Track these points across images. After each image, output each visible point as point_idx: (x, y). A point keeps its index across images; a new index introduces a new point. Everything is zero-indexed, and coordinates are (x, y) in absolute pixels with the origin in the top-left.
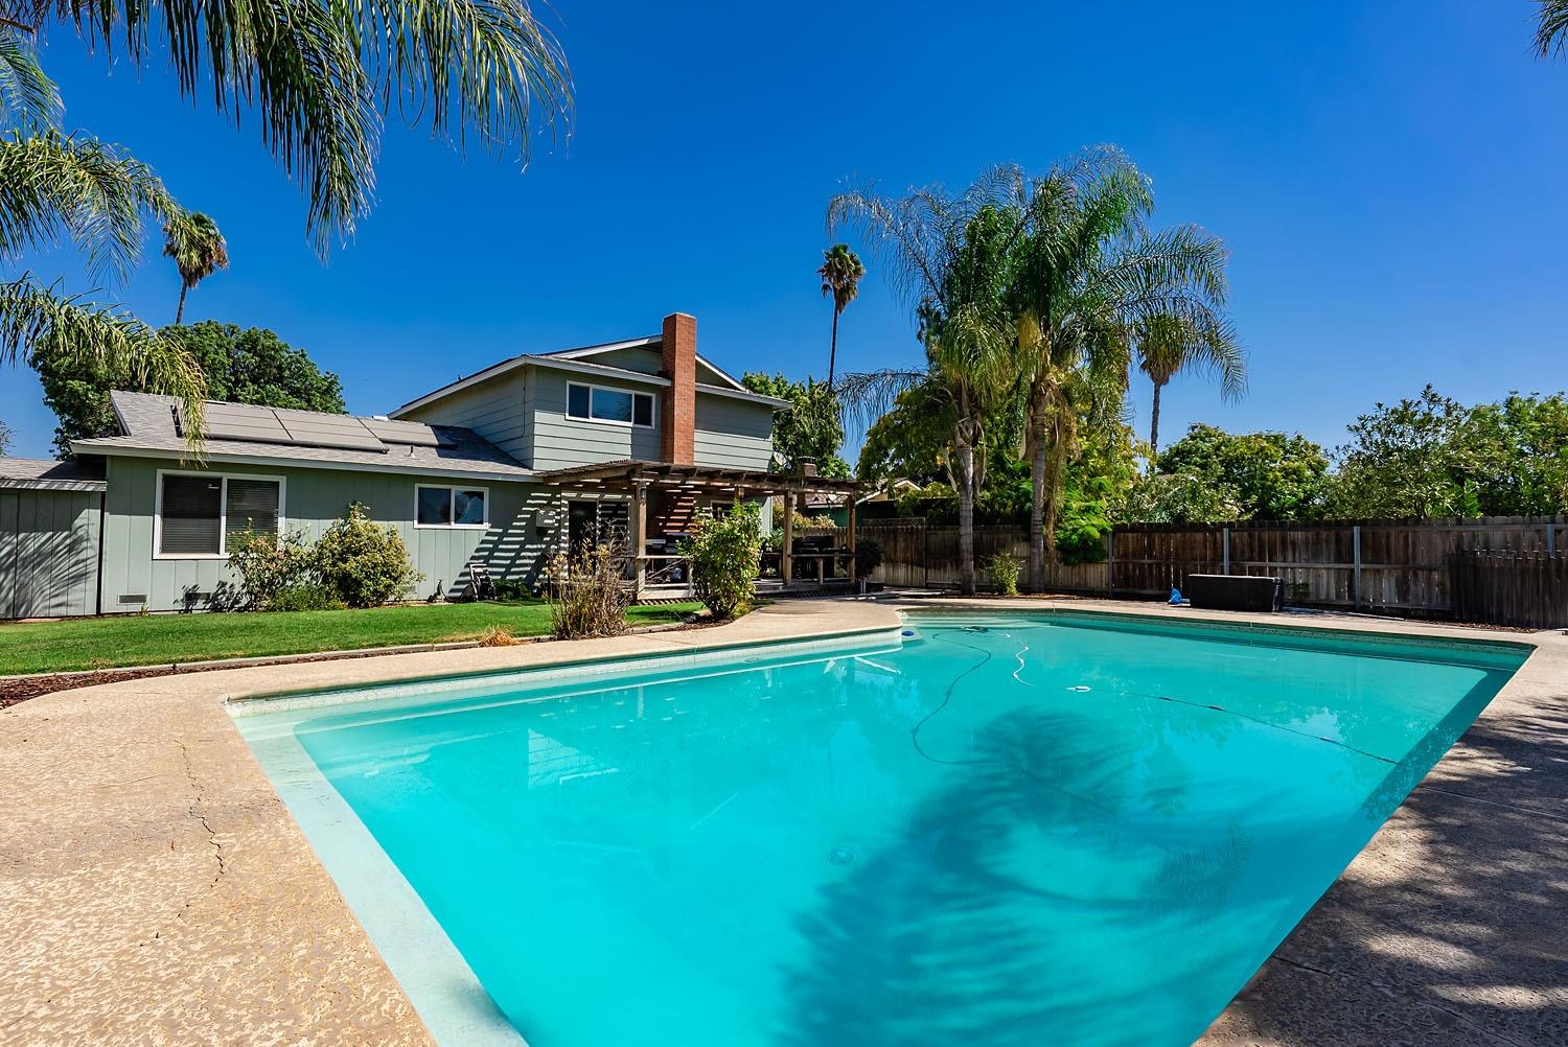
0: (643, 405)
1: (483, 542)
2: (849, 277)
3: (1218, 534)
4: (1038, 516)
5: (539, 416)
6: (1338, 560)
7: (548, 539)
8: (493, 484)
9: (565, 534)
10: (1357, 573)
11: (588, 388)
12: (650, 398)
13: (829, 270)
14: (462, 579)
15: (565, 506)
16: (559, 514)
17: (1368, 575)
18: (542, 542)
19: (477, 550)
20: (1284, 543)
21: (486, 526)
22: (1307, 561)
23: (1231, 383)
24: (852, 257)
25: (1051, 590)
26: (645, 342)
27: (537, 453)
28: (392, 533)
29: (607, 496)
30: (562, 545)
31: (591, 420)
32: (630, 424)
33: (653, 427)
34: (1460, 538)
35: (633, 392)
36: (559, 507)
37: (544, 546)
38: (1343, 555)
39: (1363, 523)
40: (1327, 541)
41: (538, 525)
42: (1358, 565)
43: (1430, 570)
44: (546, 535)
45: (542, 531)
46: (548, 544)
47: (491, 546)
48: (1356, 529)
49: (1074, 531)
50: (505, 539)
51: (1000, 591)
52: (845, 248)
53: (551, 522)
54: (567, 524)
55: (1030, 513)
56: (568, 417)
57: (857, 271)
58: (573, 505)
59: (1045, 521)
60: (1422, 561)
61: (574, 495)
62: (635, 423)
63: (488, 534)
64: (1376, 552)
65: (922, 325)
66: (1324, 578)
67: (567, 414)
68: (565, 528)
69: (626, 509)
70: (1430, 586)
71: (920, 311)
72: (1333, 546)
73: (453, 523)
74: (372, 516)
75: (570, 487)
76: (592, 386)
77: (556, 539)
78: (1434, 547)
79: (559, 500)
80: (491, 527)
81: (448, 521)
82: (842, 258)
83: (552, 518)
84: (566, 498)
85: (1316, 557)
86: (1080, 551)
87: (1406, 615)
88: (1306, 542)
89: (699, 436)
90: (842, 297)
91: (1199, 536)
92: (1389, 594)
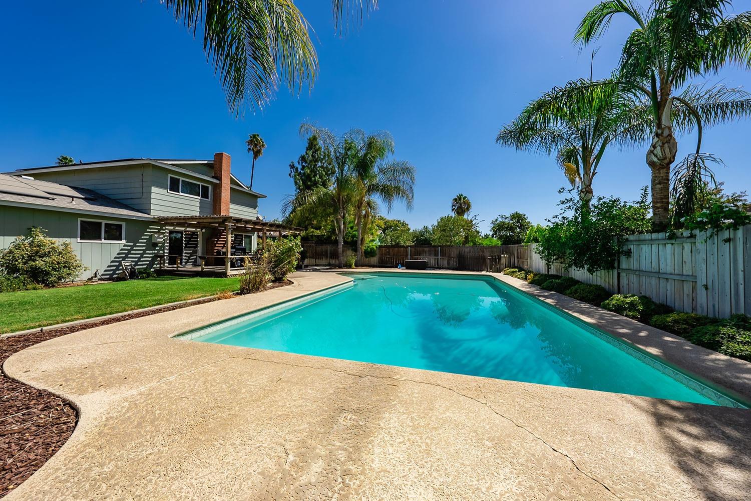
0: (205, 189)
1: (122, 250)
2: (260, 147)
3: (407, 249)
4: (359, 242)
5: (154, 189)
6: (435, 256)
7: (158, 248)
8: (128, 221)
9: (167, 246)
11: (179, 180)
12: (208, 187)
13: (251, 142)
14: (109, 268)
15: (167, 233)
16: (164, 237)
17: (441, 259)
18: (155, 250)
19: (118, 254)
20: (422, 251)
21: (124, 242)
22: (428, 256)
23: (409, 206)
24: (261, 139)
25: (363, 266)
26: (206, 162)
27: (153, 207)
28: (66, 245)
29: (188, 229)
30: (166, 251)
31: (181, 194)
32: (199, 198)
33: (210, 200)
34: (460, 250)
35: (201, 184)
36: (165, 233)
37: (156, 252)
38: (436, 255)
39: (440, 246)
41: (153, 241)
42: (439, 257)
43: (454, 258)
44: (157, 246)
45: (155, 245)
46: (158, 251)
47: (127, 252)
48: (439, 248)
49: (368, 247)
50: (134, 248)
51: (350, 267)
52: (258, 136)
53: (161, 240)
54: (168, 241)
55: (356, 241)
56: (169, 191)
57: (263, 146)
58: (171, 232)
59: (361, 244)
60: (452, 255)
61: (172, 228)
62: (202, 197)
63: (125, 246)
64: (443, 253)
65: (291, 171)
66: (432, 261)
67: (169, 190)
68: (167, 243)
69: (197, 235)
70: (454, 263)
71: (290, 166)
72: (434, 252)
73: (103, 240)
74: (50, 235)
75: (171, 224)
76: (181, 179)
77: (162, 248)
78: (454, 253)
79: (164, 230)
80: (126, 242)
81: (99, 238)
82: (257, 140)
83: (161, 238)
84: (167, 229)
85: (430, 255)
86: (369, 253)
89: (232, 206)
90: (256, 154)
91: (402, 249)
92: (446, 264)
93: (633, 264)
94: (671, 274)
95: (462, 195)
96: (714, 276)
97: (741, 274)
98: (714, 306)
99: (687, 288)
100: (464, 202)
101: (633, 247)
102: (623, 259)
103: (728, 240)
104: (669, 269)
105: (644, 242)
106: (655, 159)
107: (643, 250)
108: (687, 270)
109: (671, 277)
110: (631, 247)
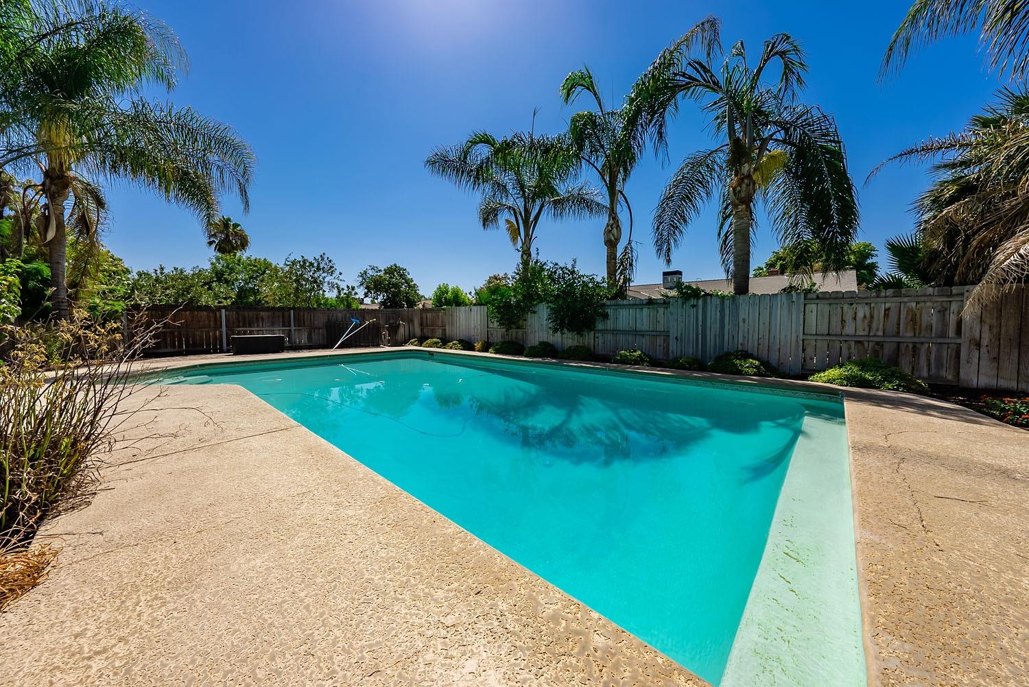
3: (217, 313)
6: (283, 326)
10: (293, 330)
17: (296, 332)
20: (257, 318)
22: (269, 326)
38: (286, 323)
39: (294, 309)
40: (278, 317)
42: (293, 328)
43: (319, 329)
48: (292, 311)
60: (316, 325)
64: (299, 322)
70: (318, 336)
72: (281, 320)
78: (321, 319)
85: (273, 325)
87: (310, 348)
88: (268, 317)
91: (205, 313)
92: (304, 341)
93: (610, 324)
94: (647, 331)
95: (229, 220)
96: (682, 330)
97: (700, 328)
98: (681, 351)
99: (660, 341)
100: (236, 233)
101: (610, 311)
102: (599, 320)
103: (694, 306)
104: (645, 328)
105: (622, 307)
106: (613, 238)
107: (621, 313)
108: (660, 328)
109: (646, 333)
110: (609, 310)
